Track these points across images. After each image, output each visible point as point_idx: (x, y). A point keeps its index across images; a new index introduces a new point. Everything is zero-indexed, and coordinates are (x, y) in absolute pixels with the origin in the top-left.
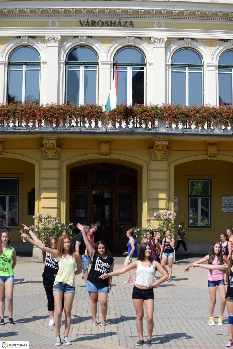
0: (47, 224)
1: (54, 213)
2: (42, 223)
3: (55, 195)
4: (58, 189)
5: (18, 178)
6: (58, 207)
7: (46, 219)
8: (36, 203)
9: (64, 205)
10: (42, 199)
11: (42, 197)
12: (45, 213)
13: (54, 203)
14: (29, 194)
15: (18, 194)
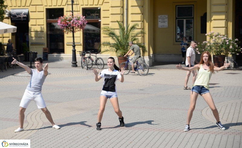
0: (217, 40)
1: (222, 31)
2: (213, 40)
3: (223, 17)
4: (226, 13)
5: (193, 5)
6: (226, 27)
7: (216, 36)
8: (208, 24)
9: (230, 25)
10: (213, 21)
11: (212, 19)
12: (215, 31)
13: (223, 24)
14: (202, 17)
15: (193, 18)
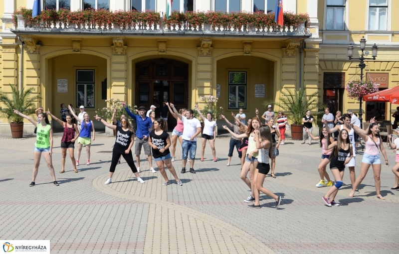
0: (117, 106)
1: (122, 98)
2: (113, 106)
3: (123, 83)
4: (126, 79)
5: (94, 70)
6: (126, 93)
7: (115, 102)
8: (108, 90)
9: (130, 92)
10: (113, 87)
11: (112, 85)
12: (115, 98)
13: (122, 90)
14: (102, 82)
15: (94, 83)
